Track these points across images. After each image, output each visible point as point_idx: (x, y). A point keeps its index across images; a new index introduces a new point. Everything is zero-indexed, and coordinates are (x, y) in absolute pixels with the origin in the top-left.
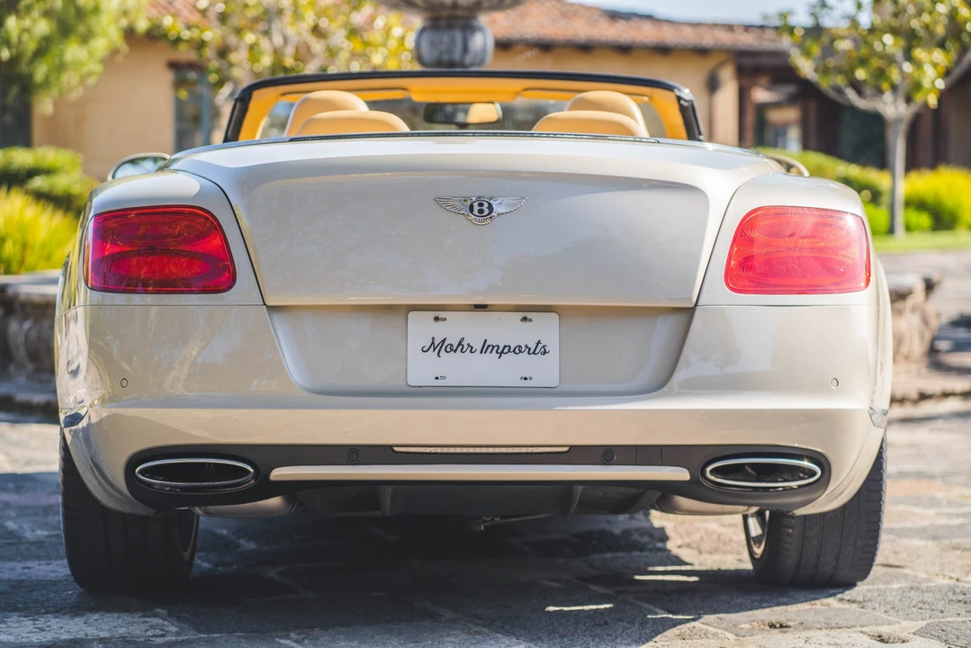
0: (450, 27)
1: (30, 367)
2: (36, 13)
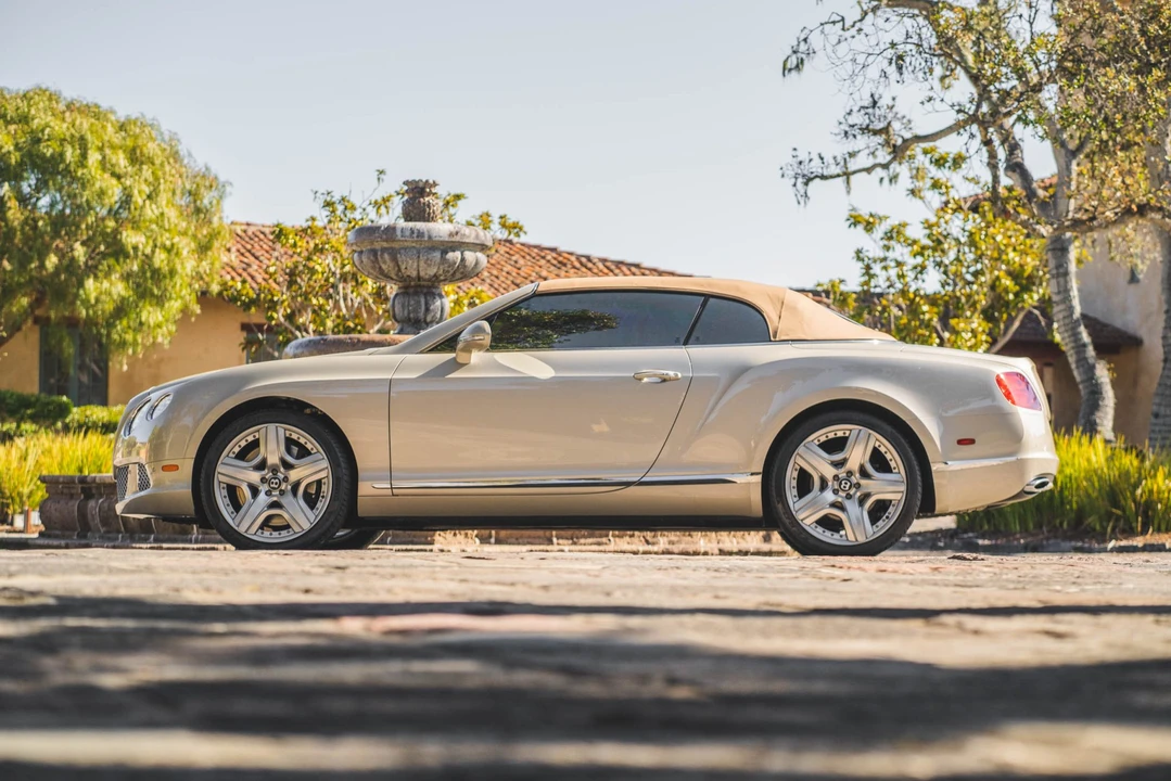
0: (416, 293)
1: (102, 530)
2: (115, 277)
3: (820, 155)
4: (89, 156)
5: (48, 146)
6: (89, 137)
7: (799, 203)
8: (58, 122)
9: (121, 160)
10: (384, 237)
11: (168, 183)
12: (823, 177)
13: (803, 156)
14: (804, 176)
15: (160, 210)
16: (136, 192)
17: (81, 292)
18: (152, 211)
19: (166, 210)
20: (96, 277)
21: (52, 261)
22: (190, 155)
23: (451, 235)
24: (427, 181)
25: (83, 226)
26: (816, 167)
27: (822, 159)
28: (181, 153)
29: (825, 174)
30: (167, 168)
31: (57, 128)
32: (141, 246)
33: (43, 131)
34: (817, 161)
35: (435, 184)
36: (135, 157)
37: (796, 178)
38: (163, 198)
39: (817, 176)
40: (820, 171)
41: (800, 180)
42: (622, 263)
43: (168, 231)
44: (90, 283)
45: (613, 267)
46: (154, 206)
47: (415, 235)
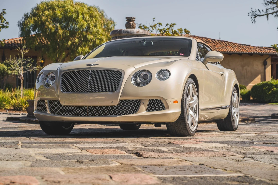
3: (258, 10)
4: (79, 16)
5: (69, 14)
6: (79, 11)
7: (253, 23)
8: (72, 8)
9: (87, 17)
10: (118, 33)
11: (99, 23)
12: (259, 16)
13: (254, 10)
14: (254, 15)
15: (98, 29)
16: (91, 25)
17: (77, 51)
18: (95, 29)
19: (99, 29)
20: (81, 47)
21: (70, 43)
22: (106, 15)
23: (137, 32)
24: (132, 17)
25: (78, 34)
26: (258, 13)
27: (259, 11)
28: (104, 15)
29: (260, 14)
30: (99, 19)
31: (71, 9)
32: (92, 39)
33: (68, 10)
34: (258, 11)
35: (134, 18)
36: (91, 16)
37: (252, 16)
38: (98, 27)
39: (258, 16)
40: (258, 14)
41: (253, 16)
42: (223, 41)
43: (100, 34)
44: (80, 48)
45: (220, 42)
46: (95, 28)
47: (127, 32)
